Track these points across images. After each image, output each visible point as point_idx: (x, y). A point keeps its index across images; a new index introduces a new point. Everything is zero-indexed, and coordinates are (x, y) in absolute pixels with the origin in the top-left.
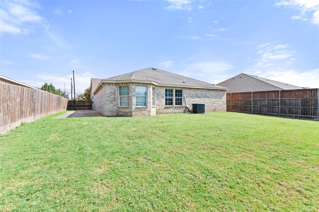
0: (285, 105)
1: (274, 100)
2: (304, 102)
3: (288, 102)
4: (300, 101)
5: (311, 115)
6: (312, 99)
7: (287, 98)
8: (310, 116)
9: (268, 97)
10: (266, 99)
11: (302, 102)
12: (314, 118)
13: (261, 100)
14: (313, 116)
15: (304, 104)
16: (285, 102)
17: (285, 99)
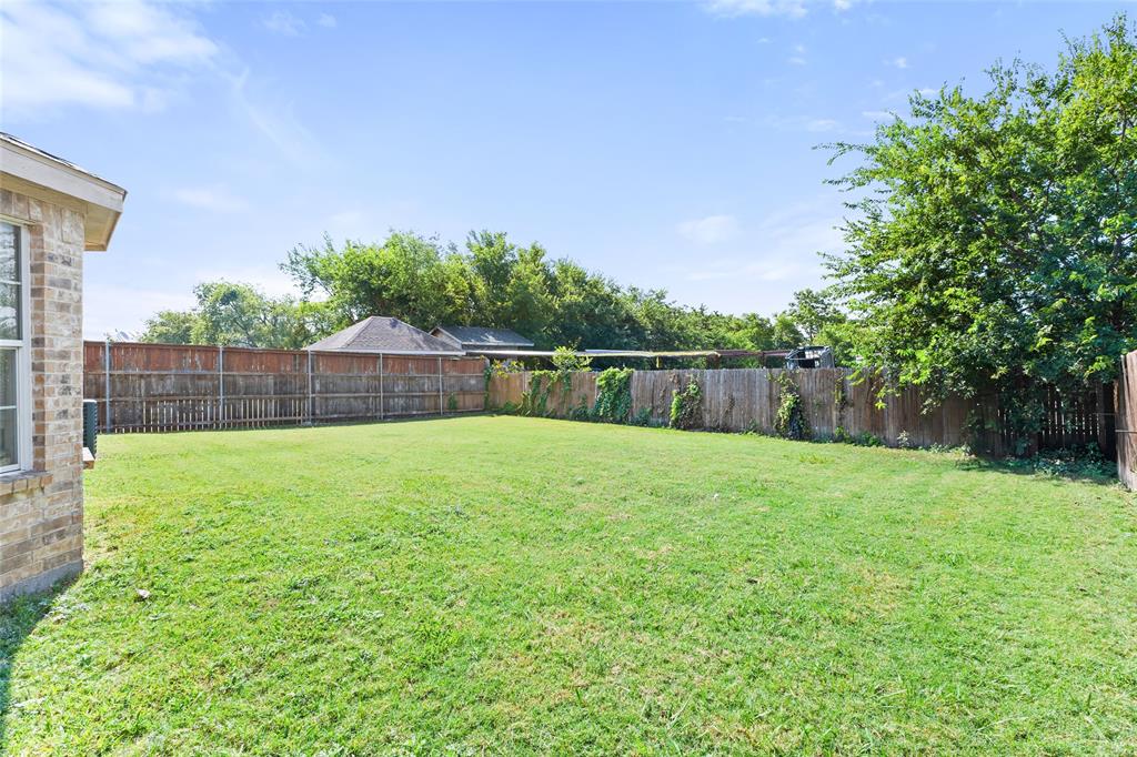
0: (234, 393)
1: (200, 377)
2: (281, 382)
3: (241, 382)
4: (271, 381)
5: (295, 415)
6: (295, 376)
7: (238, 370)
8: (293, 418)
9: (180, 367)
10: (173, 372)
11: (275, 384)
12: (299, 421)
13: (149, 376)
14: (298, 418)
15: (281, 388)
16: (235, 384)
17: (235, 373)
